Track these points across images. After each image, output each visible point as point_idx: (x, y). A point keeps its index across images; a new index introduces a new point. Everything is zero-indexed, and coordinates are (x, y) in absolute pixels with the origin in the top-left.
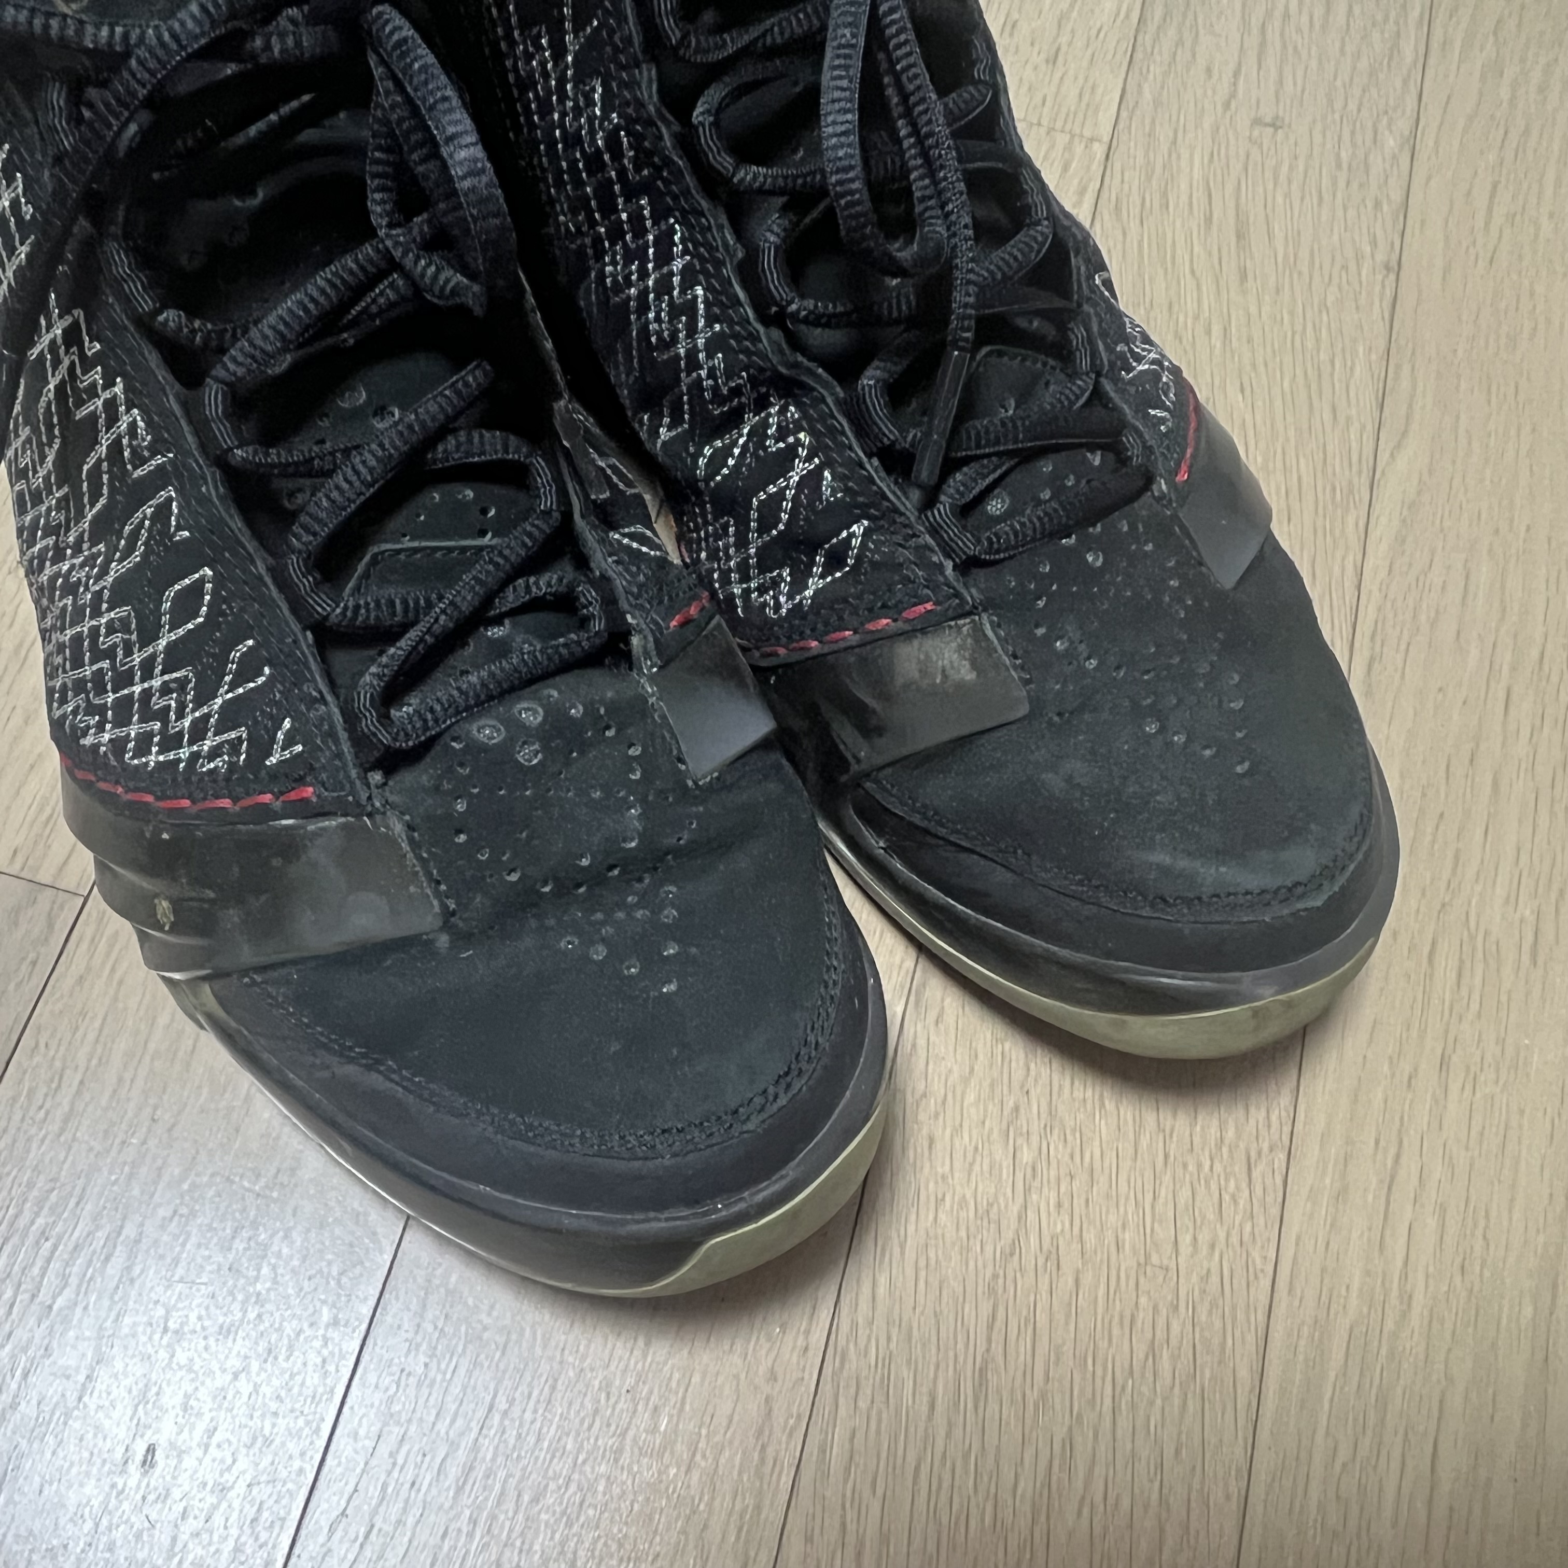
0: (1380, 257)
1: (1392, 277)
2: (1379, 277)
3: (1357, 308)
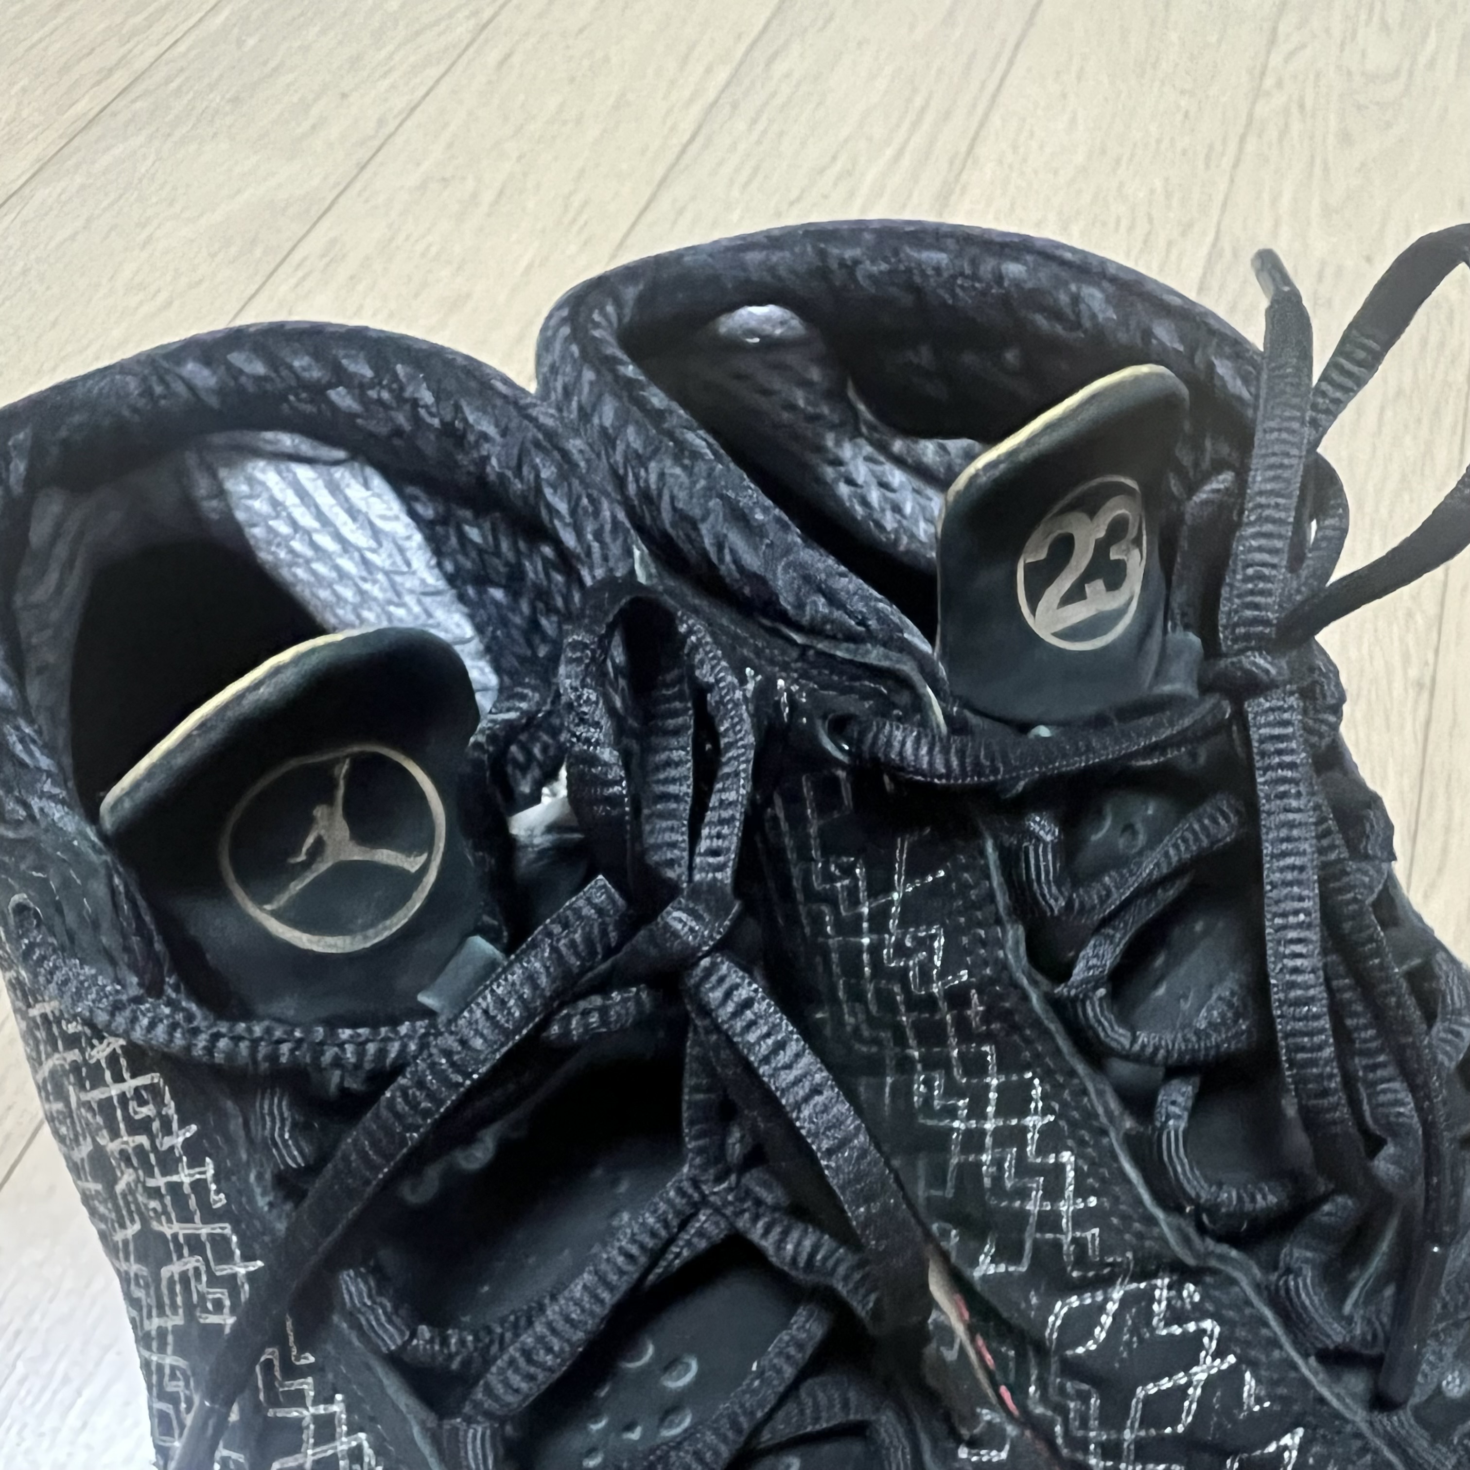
0: (1413, 673)
1: (1425, 695)
2: (1412, 693)
3: (1388, 728)
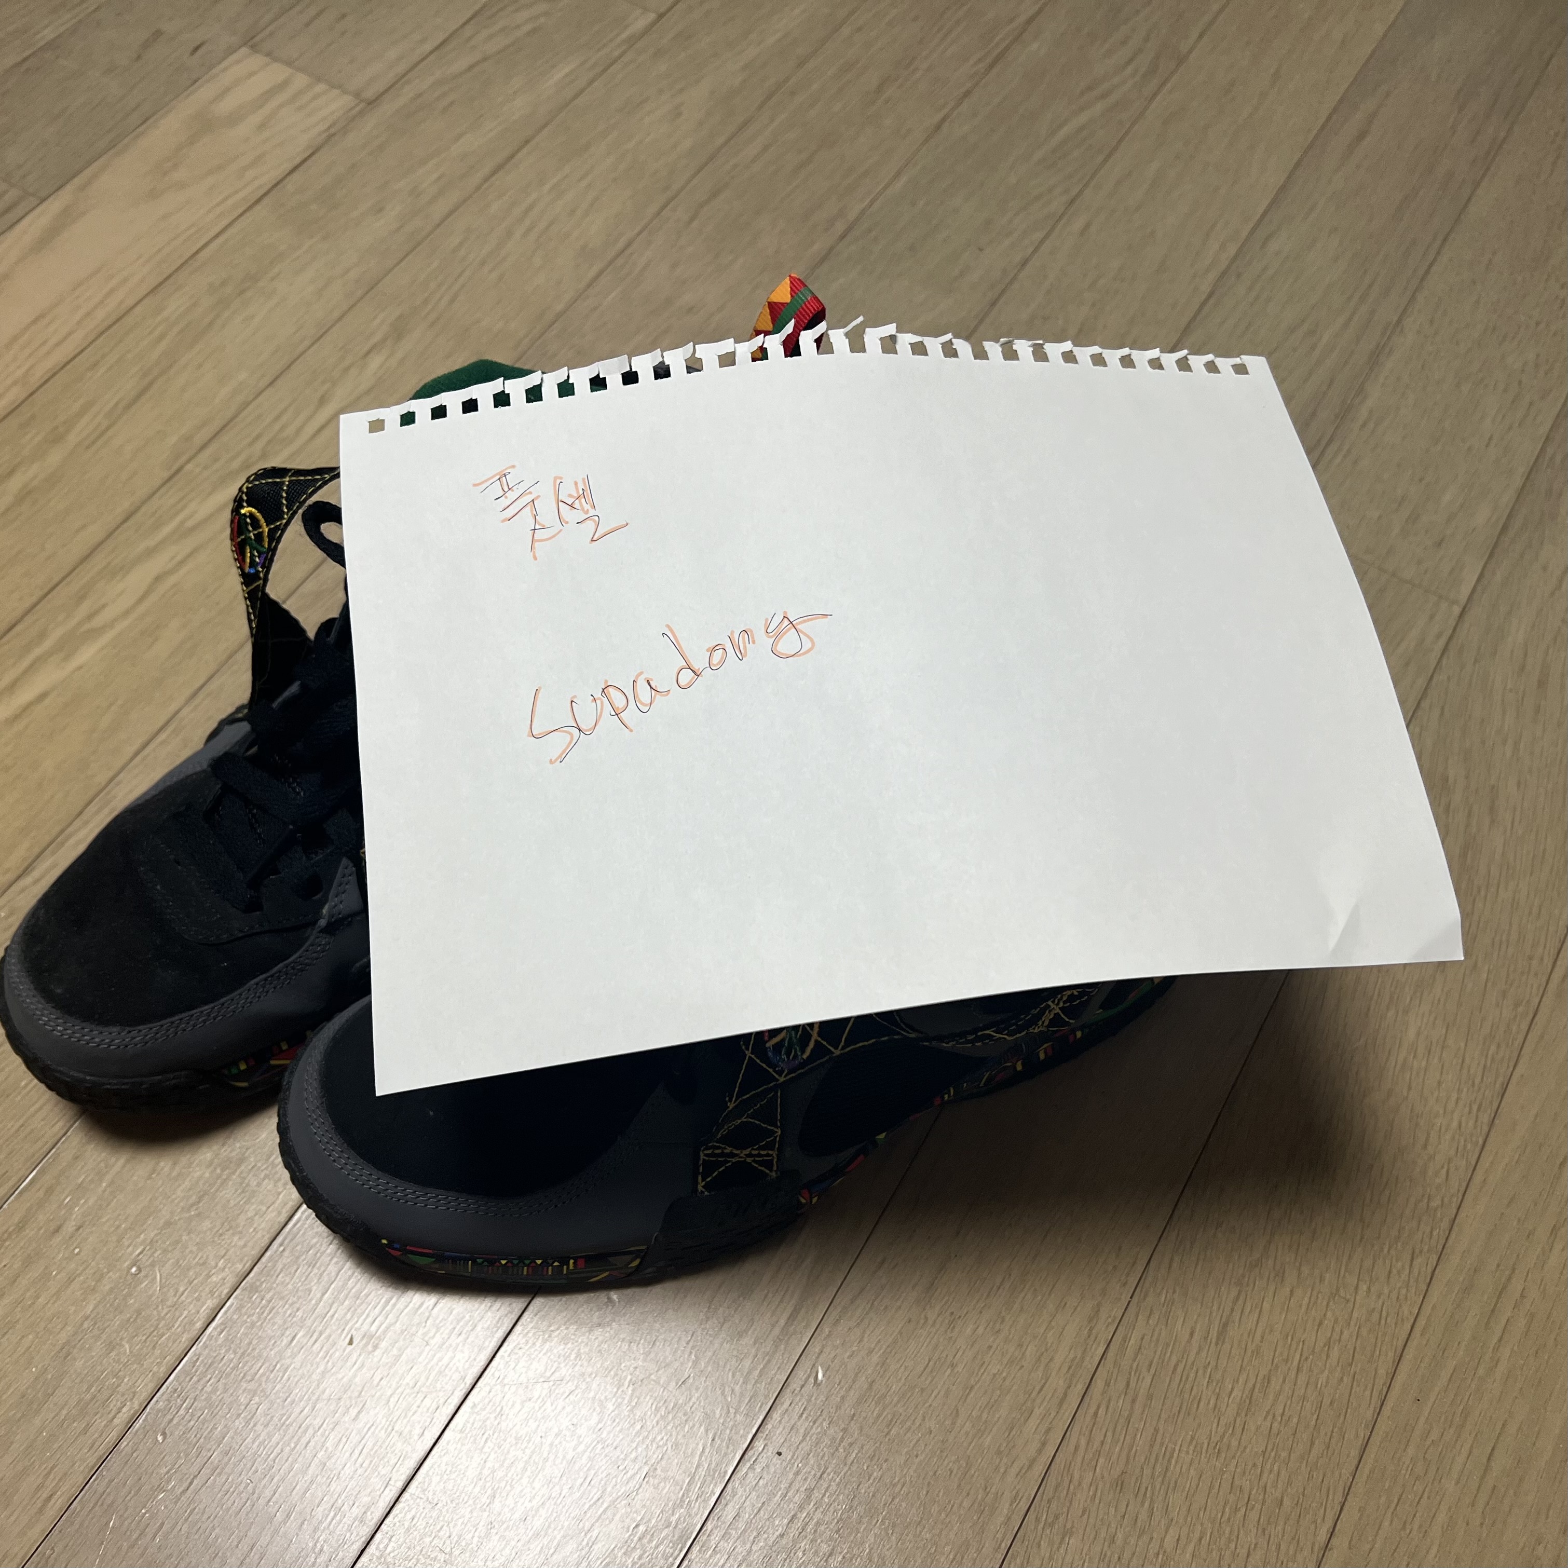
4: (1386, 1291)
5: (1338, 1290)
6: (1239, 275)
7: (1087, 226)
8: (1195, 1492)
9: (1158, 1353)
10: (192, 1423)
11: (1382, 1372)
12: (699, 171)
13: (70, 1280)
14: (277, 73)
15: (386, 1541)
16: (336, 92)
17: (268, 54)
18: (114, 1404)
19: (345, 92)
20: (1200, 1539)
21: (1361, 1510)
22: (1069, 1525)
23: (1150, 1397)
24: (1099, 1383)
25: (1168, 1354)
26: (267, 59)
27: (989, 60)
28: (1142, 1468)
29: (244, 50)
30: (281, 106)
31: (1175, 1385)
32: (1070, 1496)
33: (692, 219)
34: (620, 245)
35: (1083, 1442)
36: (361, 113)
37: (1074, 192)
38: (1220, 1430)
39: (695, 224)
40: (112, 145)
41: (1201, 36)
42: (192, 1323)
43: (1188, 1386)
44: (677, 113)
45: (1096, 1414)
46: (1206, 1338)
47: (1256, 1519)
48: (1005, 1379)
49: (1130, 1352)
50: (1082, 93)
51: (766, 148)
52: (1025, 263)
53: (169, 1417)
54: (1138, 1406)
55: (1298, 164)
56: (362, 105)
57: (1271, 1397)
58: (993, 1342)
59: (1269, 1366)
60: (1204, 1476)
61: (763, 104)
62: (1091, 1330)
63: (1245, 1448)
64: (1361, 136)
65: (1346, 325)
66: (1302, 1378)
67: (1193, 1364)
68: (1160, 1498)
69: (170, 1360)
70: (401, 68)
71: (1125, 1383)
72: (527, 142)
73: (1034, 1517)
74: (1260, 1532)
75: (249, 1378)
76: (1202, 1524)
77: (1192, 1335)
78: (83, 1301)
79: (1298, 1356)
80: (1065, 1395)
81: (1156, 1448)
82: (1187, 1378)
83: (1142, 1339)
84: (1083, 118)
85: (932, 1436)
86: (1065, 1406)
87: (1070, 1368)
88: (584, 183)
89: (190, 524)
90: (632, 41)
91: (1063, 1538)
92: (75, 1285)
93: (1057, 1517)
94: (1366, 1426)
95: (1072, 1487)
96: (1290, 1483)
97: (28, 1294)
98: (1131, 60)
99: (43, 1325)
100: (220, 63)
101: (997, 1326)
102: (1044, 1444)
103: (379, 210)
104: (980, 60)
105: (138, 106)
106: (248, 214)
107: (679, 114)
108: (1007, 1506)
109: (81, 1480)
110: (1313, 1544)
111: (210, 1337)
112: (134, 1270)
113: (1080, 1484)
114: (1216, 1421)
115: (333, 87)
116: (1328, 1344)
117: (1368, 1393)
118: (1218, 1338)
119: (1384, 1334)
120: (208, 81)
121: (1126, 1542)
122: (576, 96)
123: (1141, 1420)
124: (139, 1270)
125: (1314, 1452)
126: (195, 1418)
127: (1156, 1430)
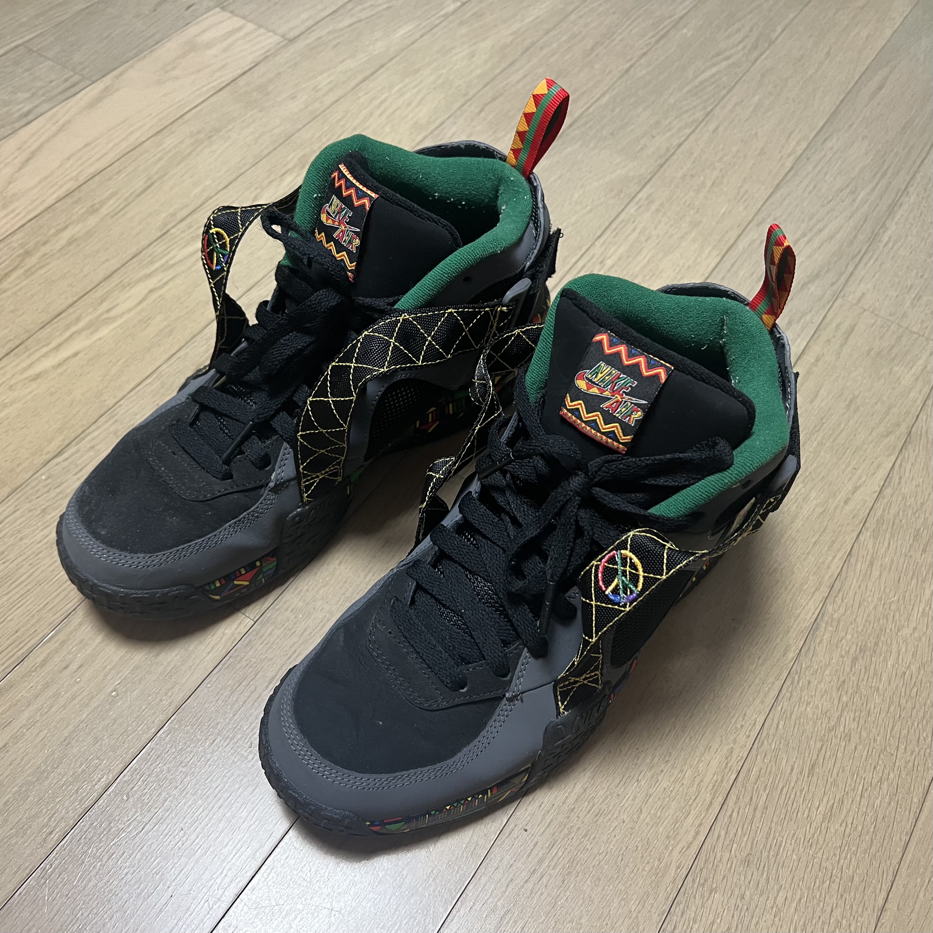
4: (917, 750)
5: (885, 748)
6: (808, 159)
7: (717, 128)
8: (796, 869)
9: (771, 780)
10: (146, 791)
11: (915, 800)
12: (484, 87)
13: (73, 698)
14: (236, 22)
15: (268, 871)
16: (271, 34)
17: (232, 12)
18: (96, 778)
19: (276, 34)
20: (800, 900)
21: (905, 886)
22: (714, 886)
23: (766, 808)
24: (733, 797)
25: (777, 782)
26: (230, 15)
27: (658, 36)
28: (761, 852)
29: (218, 9)
30: (238, 40)
31: (781, 802)
32: (714, 867)
33: (481, 112)
34: (437, 124)
35: (723, 833)
36: (285, 46)
37: (709, 109)
38: (812, 832)
39: (482, 114)
40: (136, 55)
41: (783, 30)
42: (149, 728)
43: (790, 802)
44: (472, 55)
45: (731, 816)
46: (801, 773)
47: (837, 888)
48: (672, 791)
49: (753, 778)
50: (713, 57)
51: (525, 76)
52: (680, 145)
53: (131, 786)
54: (758, 814)
55: (842, 101)
56: (286, 42)
57: (844, 812)
58: (664, 768)
59: (843, 793)
60: (801, 860)
61: (523, 53)
62: (727, 763)
63: (829, 843)
64: (880, 88)
65: (874, 189)
66: (864, 802)
67: (793, 788)
68: (774, 872)
69: (134, 751)
70: (310, 23)
71: (749, 798)
72: (382, 66)
73: (691, 879)
74: (839, 896)
75: (184, 764)
76: (801, 890)
77: (792, 770)
78: (81, 711)
79: (861, 787)
80: (711, 803)
81: (770, 840)
82: (789, 798)
83: (760, 771)
84: (714, 70)
85: (625, 824)
86: (710, 811)
87: (714, 786)
88: (416, 90)
89: (172, 262)
90: (447, 16)
91: (710, 893)
92: (76, 701)
93: (706, 880)
94: (907, 833)
95: (716, 862)
96: (858, 866)
97: (45, 706)
98: (741, 42)
99: (53, 724)
100: (202, 15)
101: (667, 759)
102: (697, 833)
103: (293, 97)
104: (653, 37)
105: (152, 36)
106: (216, 95)
107: (473, 56)
108: (673, 871)
109: (72, 823)
110: (874, 906)
111: (160, 738)
112: (114, 693)
113: (721, 859)
114: (809, 825)
115: (269, 31)
116: (881, 781)
117: (907, 813)
118: (809, 774)
119: (917, 777)
120: (195, 24)
121: (751, 899)
122: (413, 43)
123: (760, 821)
124: (118, 695)
125: (873, 849)
126: (148, 787)
127: (770, 828)
